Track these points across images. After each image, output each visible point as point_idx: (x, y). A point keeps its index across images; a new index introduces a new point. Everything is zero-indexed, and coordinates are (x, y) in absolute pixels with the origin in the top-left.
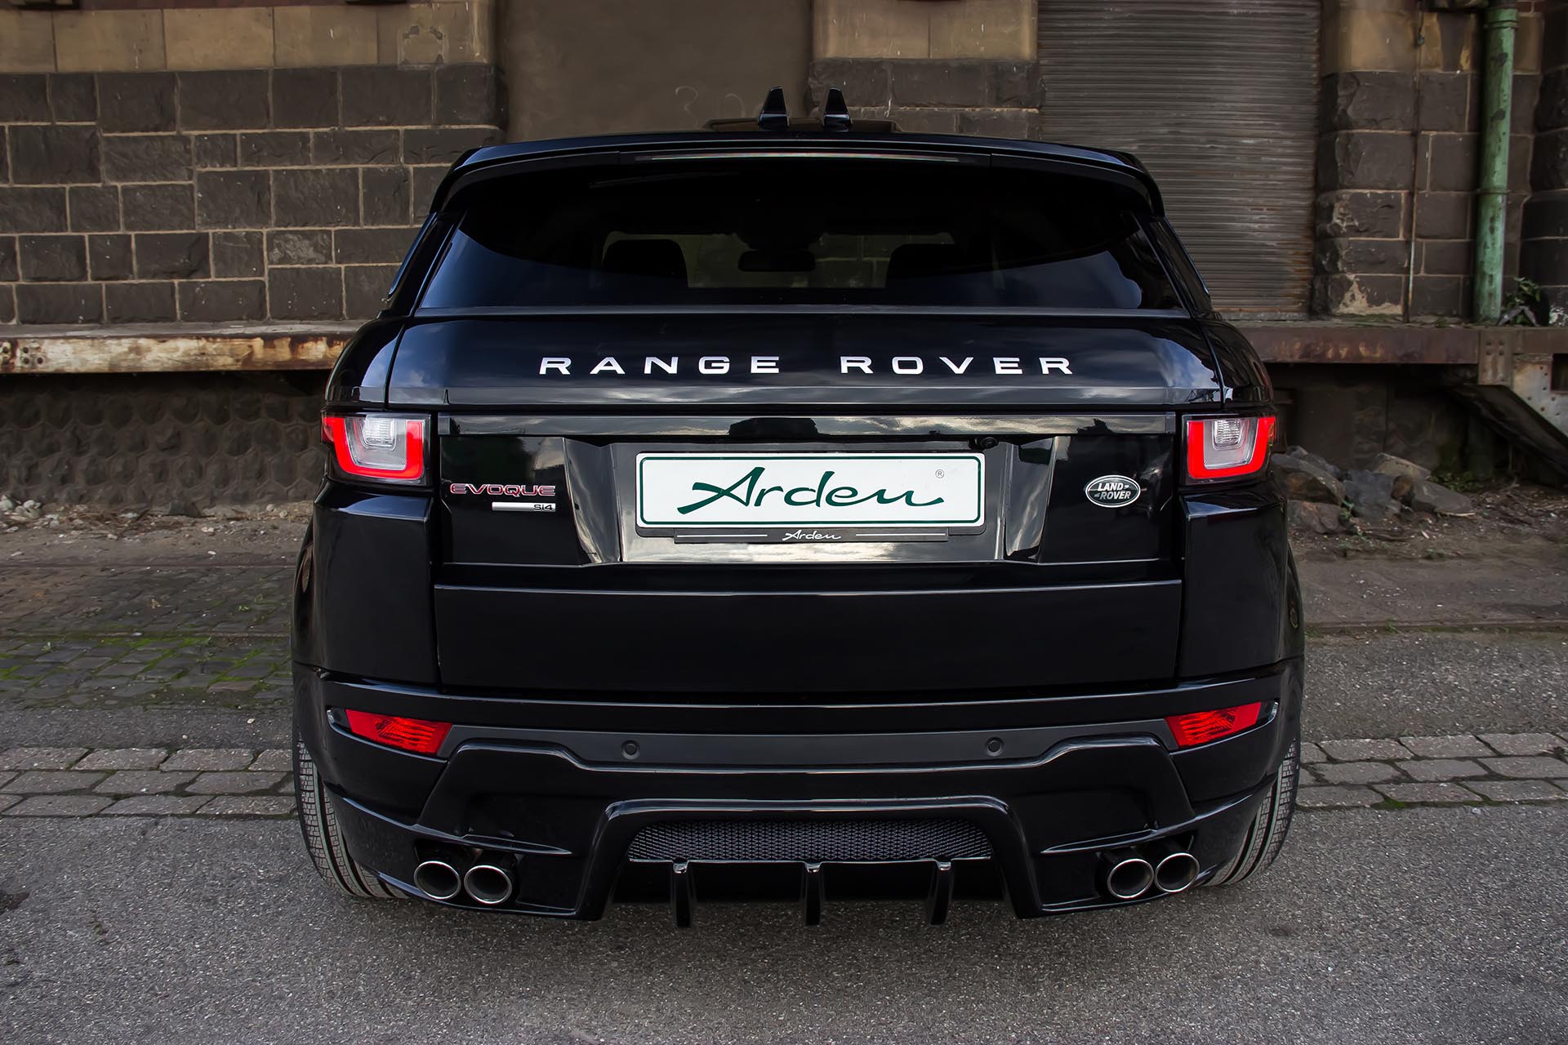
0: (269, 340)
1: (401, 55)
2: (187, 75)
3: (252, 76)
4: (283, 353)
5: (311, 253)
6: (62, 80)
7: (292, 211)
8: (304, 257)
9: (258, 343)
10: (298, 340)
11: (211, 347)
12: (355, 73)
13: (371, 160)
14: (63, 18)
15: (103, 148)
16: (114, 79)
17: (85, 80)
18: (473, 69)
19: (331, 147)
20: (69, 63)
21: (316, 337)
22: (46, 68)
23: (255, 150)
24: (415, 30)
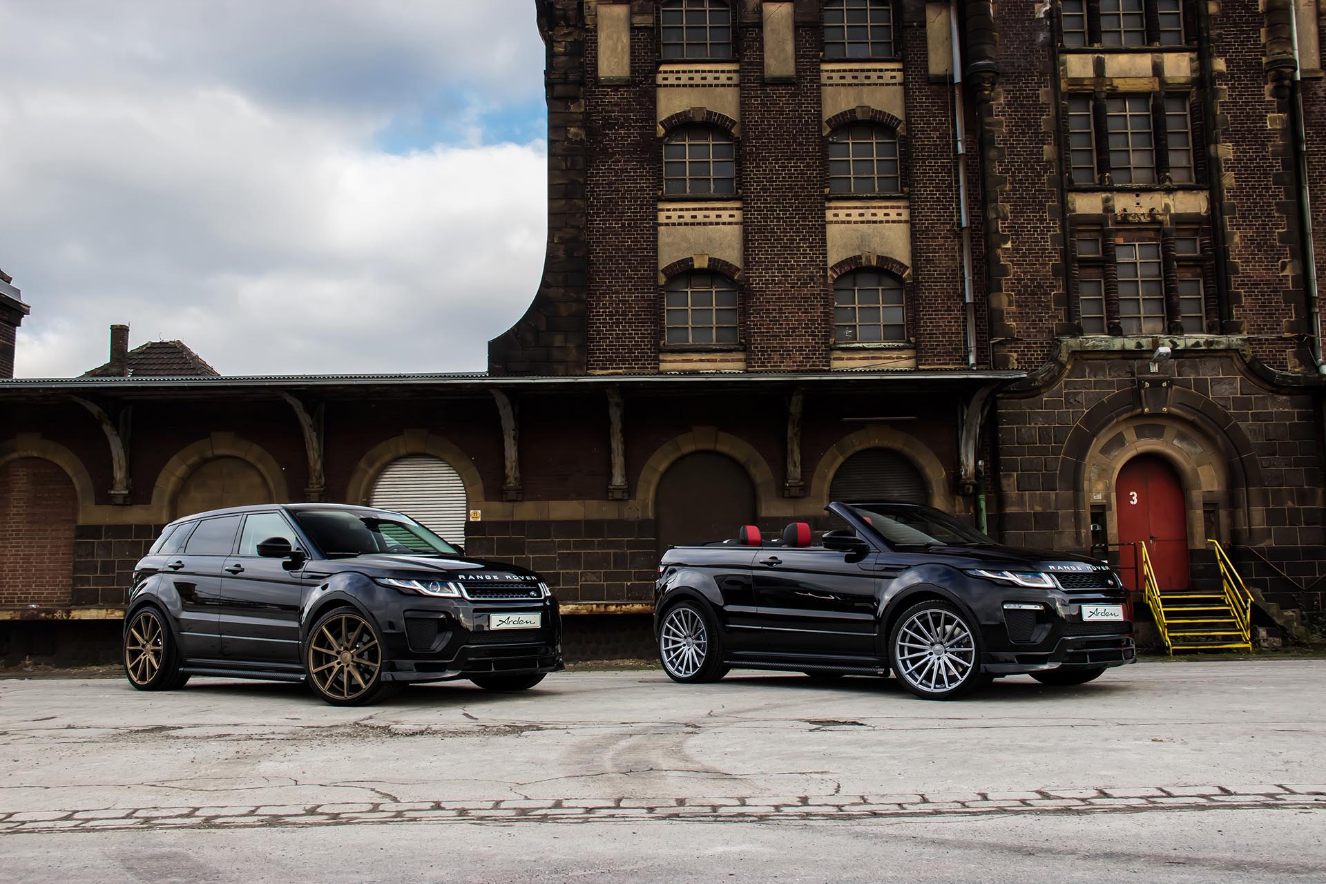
0: (598, 605)
1: (626, 517)
2: (556, 522)
3: (578, 522)
4: (602, 609)
5: (595, 579)
6: (515, 523)
7: (589, 565)
8: (593, 580)
9: (594, 606)
10: (606, 606)
11: (580, 607)
12: (610, 522)
13: (616, 549)
14: (516, 504)
15: (526, 544)
16: (531, 523)
17: (523, 522)
18: (648, 520)
19: (600, 545)
20: (517, 518)
21: (612, 605)
22: (510, 519)
23: (576, 545)
24: (630, 508)
